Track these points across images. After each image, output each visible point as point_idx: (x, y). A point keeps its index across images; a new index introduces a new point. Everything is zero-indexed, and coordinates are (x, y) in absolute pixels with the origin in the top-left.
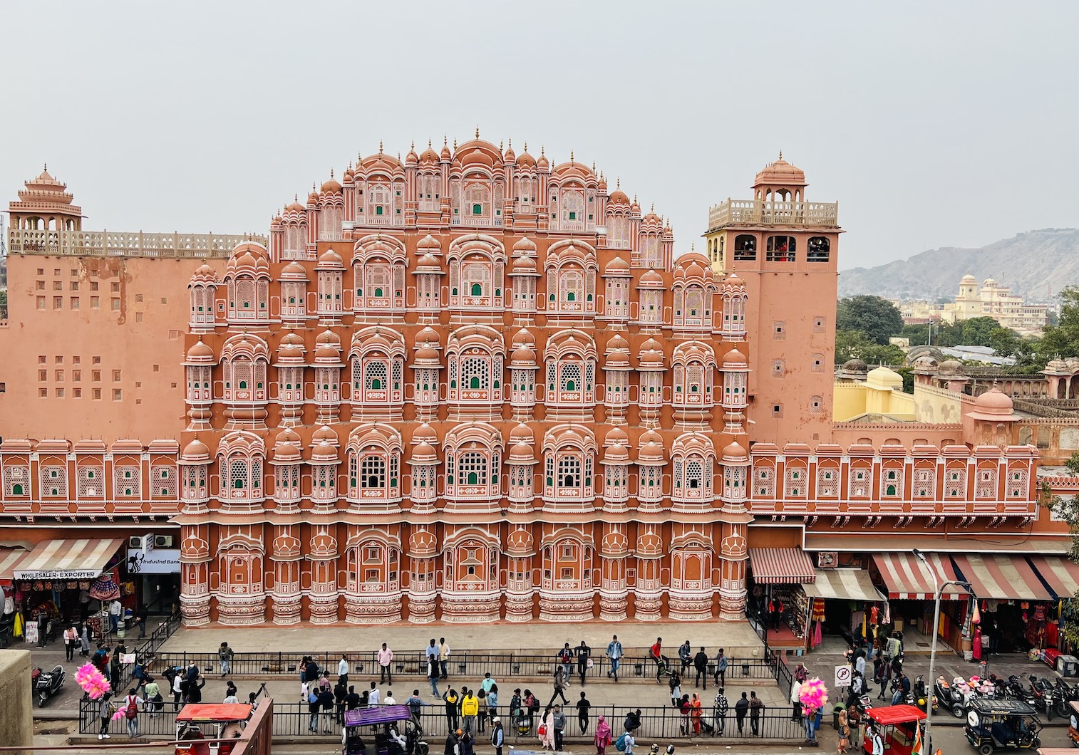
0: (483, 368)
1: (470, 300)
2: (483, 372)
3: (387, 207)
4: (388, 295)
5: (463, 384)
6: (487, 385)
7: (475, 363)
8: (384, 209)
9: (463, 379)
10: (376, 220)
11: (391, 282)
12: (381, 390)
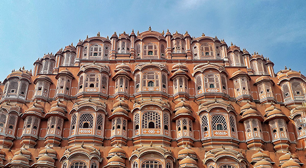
0: (157, 117)
1: (147, 89)
2: (157, 119)
3: (100, 53)
4: (97, 86)
5: (143, 126)
6: (160, 126)
7: (151, 114)
8: (98, 54)
9: (143, 123)
10: (93, 57)
11: (100, 81)
12: (89, 128)
